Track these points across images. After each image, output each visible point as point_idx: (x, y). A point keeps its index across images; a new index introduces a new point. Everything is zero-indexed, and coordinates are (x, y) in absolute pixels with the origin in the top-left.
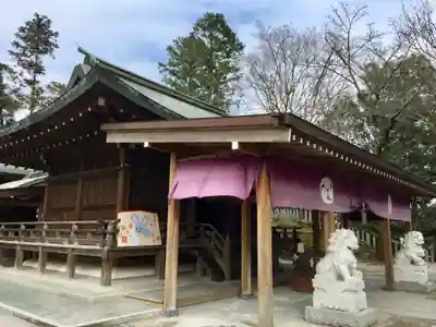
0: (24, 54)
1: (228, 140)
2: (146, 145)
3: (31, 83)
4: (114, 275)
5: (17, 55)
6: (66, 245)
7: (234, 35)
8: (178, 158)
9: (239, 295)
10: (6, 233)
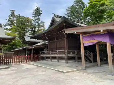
0: (35, 16)
1: (100, 30)
2: (75, 33)
3: (38, 22)
4: (68, 61)
5: (34, 16)
6: (56, 55)
7: (84, 3)
8: (82, 35)
9: (97, 66)
10: (42, 54)
